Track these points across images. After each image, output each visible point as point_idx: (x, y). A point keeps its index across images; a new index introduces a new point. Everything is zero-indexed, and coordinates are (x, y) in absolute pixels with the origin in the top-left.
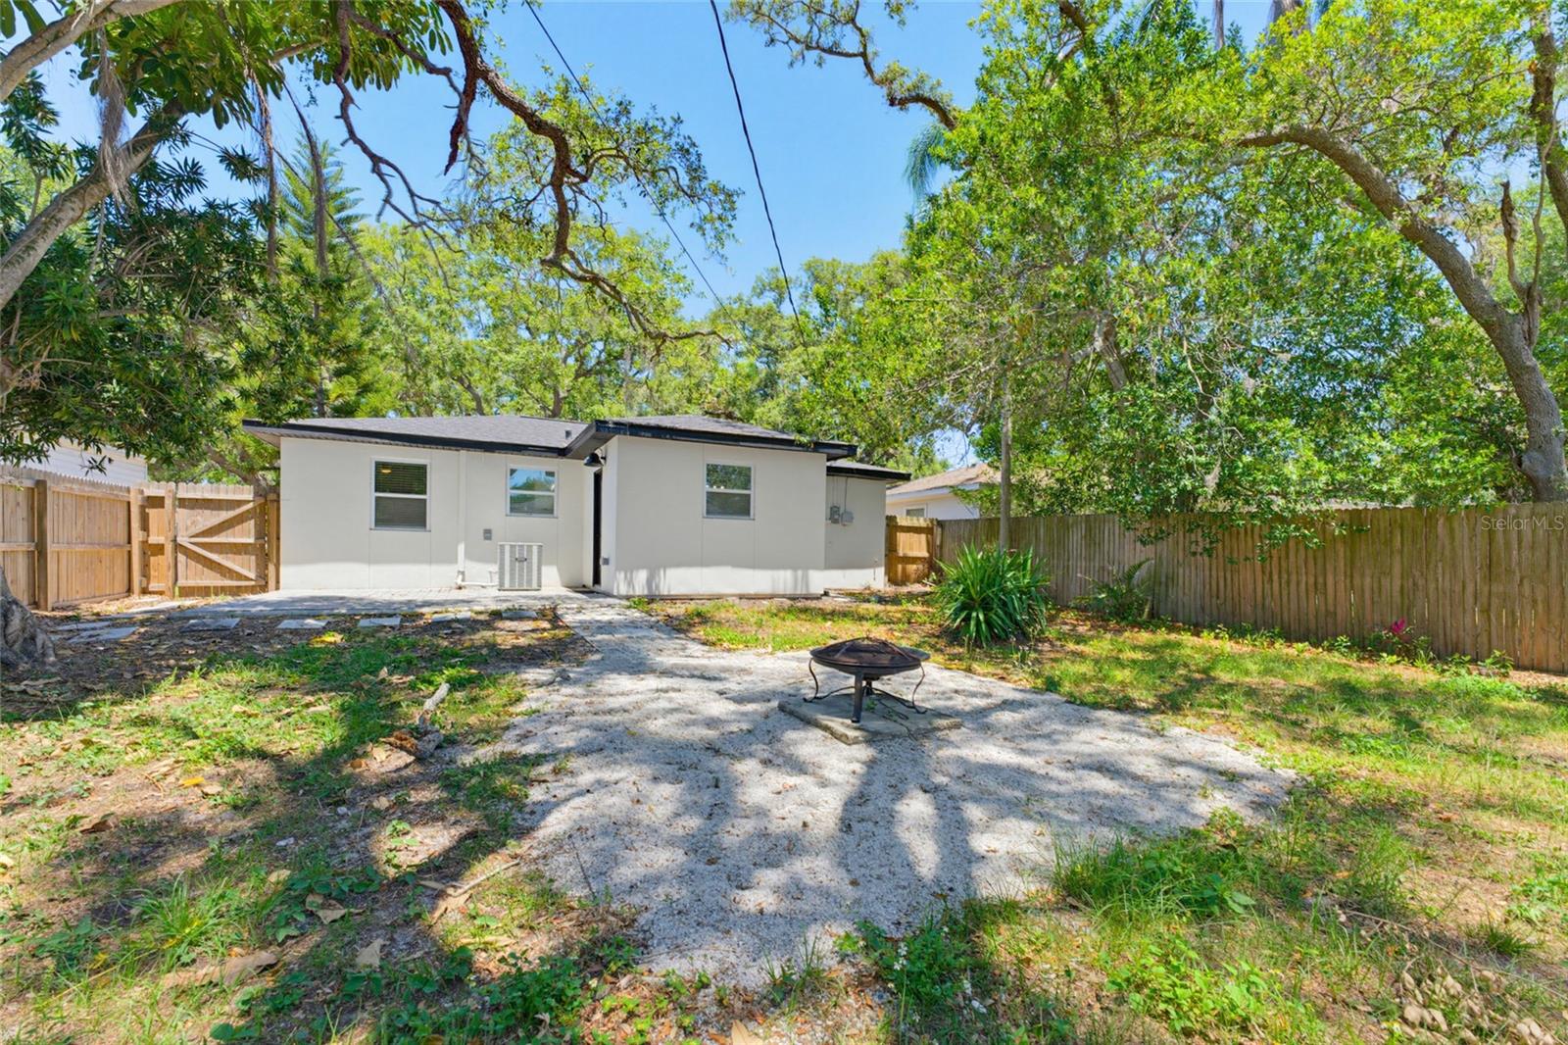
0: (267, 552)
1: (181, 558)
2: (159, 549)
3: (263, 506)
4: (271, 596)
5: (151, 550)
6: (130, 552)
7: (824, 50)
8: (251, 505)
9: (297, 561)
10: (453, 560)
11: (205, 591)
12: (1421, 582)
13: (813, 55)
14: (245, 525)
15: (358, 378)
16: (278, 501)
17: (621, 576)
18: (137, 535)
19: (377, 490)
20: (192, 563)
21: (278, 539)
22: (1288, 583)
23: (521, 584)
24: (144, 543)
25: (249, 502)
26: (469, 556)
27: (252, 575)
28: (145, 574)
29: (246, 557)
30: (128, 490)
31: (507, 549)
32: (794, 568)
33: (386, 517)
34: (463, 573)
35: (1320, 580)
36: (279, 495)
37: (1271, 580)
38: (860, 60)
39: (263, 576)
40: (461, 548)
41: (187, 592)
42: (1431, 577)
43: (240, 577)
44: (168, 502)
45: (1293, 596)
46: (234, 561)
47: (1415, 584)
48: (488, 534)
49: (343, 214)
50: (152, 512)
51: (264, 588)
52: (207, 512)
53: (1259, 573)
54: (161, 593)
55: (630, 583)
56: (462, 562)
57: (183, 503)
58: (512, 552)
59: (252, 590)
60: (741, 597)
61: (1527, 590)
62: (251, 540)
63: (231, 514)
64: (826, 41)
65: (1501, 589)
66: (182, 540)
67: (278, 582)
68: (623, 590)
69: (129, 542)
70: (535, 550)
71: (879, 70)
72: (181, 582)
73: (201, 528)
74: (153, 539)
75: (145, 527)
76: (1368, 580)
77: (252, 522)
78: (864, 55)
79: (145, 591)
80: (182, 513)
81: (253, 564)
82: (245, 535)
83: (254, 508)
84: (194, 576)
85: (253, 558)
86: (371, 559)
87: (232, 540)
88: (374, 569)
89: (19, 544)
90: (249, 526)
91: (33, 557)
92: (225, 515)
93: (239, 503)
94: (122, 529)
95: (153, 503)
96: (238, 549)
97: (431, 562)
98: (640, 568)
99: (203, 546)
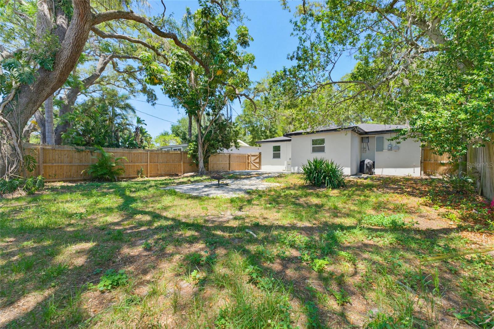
0: (260, 163)
4: (260, 170)
9: (264, 165)
10: (284, 165)
11: (254, 169)
19: (273, 151)
20: (253, 165)
24: (248, 162)
28: (248, 167)
33: (274, 157)
39: (260, 167)
40: (285, 162)
48: (290, 159)
59: (258, 169)
66: (252, 162)
72: (252, 168)
73: (254, 159)
75: (248, 160)
79: (248, 169)
80: (252, 157)
82: (257, 161)
83: (259, 156)
88: (273, 166)
89: (228, 162)
90: (258, 159)
91: (230, 164)
92: (256, 157)
93: (257, 155)
94: (245, 160)
95: (249, 156)
96: (257, 163)
97: (281, 165)
98: (296, 166)
99: (254, 162)
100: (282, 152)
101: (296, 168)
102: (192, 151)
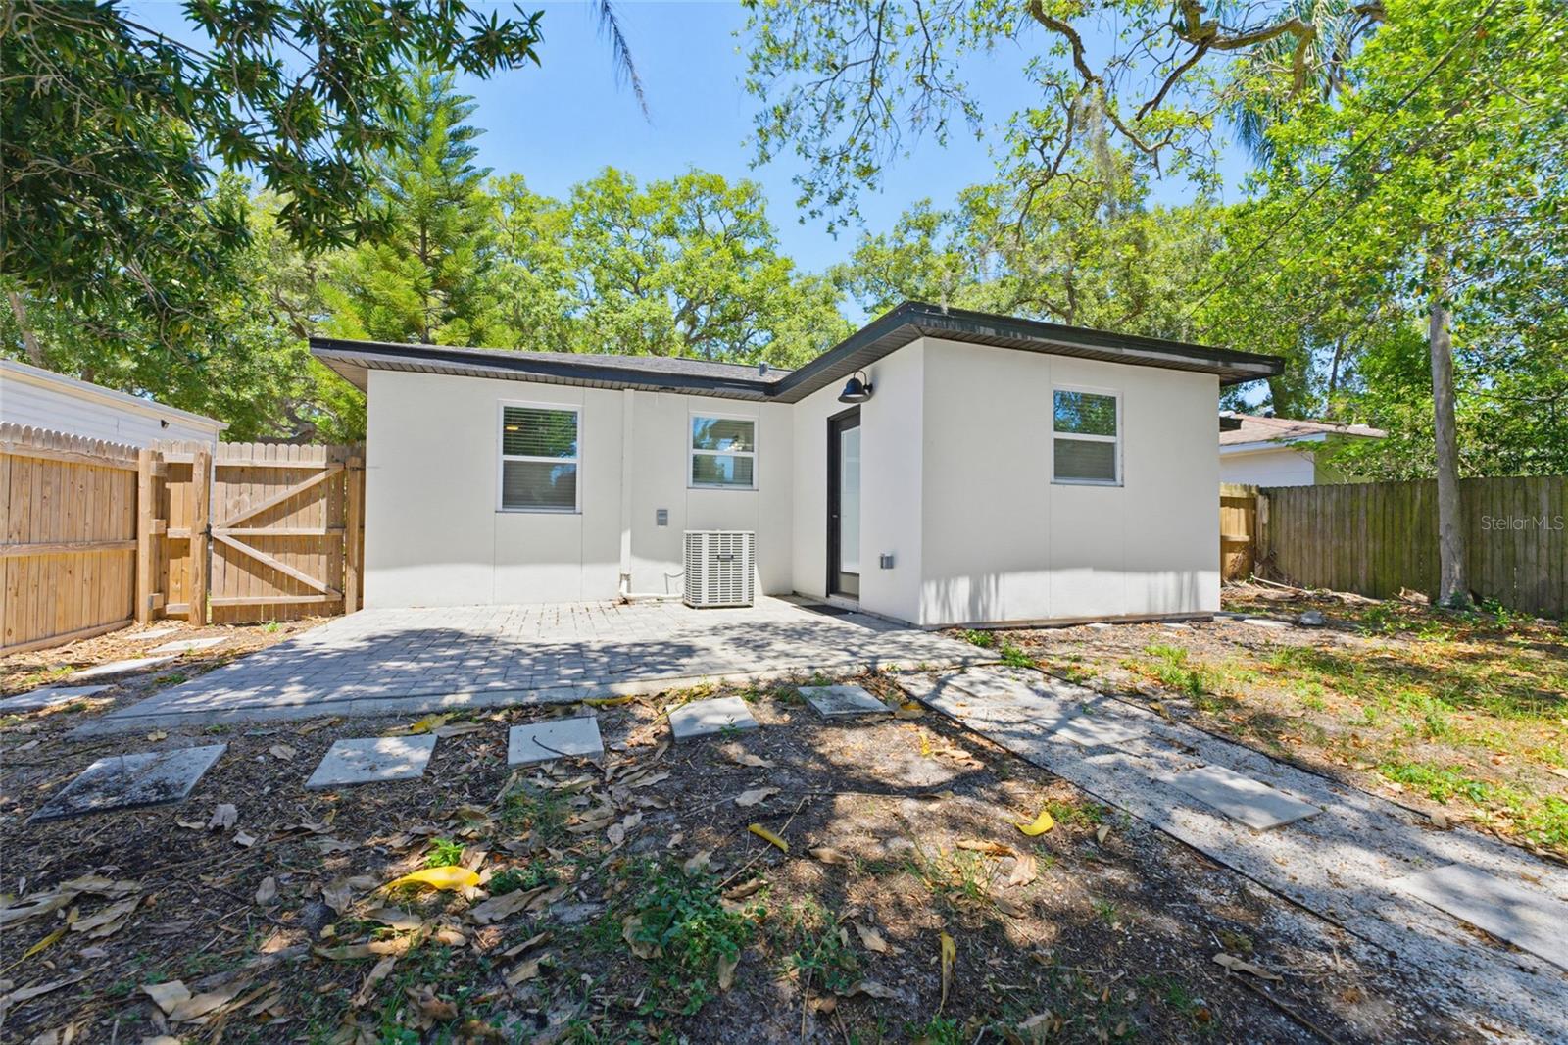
0: (344, 549)
1: (217, 560)
2: (182, 547)
3: (339, 479)
5: (169, 549)
6: (135, 554)
8: (322, 476)
9: (385, 565)
10: (615, 557)
11: (251, 613)
14: (314, 506)
15: (470, 320)
16: (363, 469)
17: (931, 590)
18: (148, 526)
19: (506, 451)
20: (232, 568)
21: (362, 527)
23: (725, 597)
24: (160, 538)
25: (320, 470)
26: (636, 550)
27: (322, 586)
28: (161, 587)
29: (314, 557)
30: (136, 453)
31: (705, 540)
32: (1178, 570)
33: (517, 493)
34: (627, 577)
36: (363, 461)
39: (337, 586)
40: (626, 538)
41: (224, 615)
43: (305, 589)
44: (198, 472)
46: (296, 565)
48: (662, 517)
49: (456, 127)
50: (175, 489)
51: (338, 610)
52: (258, 488)
54: (184, 618)
55: (945, 603)
56: (628, 562)
57: (225, 474)
58: (713, 545)
59: (321, 612)
60: (1106, 620)
62: (322, 531)
63: (294, 490)
66: (219, 532)
67: (360, 595)
68: (934, 617)
69: (135, 537)
70: (746, 540)
72: (217, 599)
73: (248, 511)
74: (176, 532)
75: (162, 511)
77: (323, 502)
79: (158, 616)
80: (218, 488)
81: (323, 568)
82: (313, 522)
83: (328, 480)
84: (233, 589)
85: (324, 558)
86: (498, 557)
87: (293, 531)
88: (503, 573)
90: (318, 509)
92: (284, 492)
93: (306, 473)
94: (125, 515)
95: (181, 472)
96: (303, 545)
97: (582, 561)
98: (959, 574)
99: (250, 540)
100: (588, 460)
101: (962, 589)
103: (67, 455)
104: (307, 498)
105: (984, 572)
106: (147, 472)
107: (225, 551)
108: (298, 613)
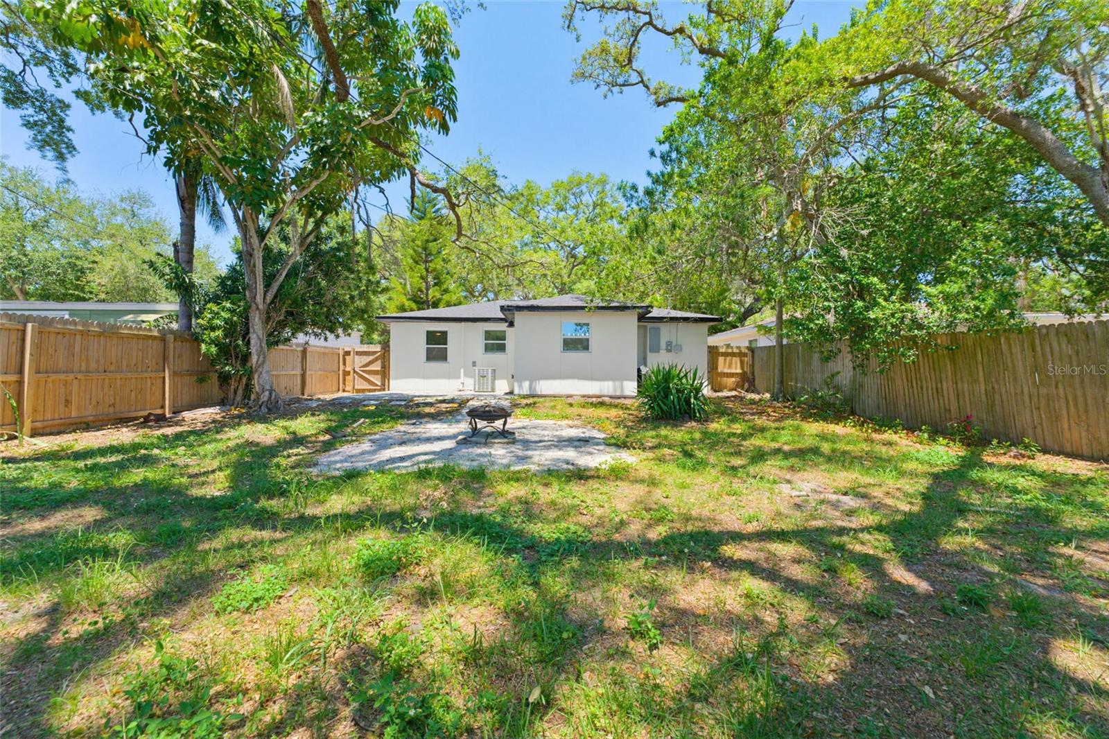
0: (385, 373)
1: (356, 376)
2: (349, 373)
3: (384, 354)
4: (387, 392)
5: (346, 373)
7: (620, 85)
9: (396, 378)
10: (459, 377)
11: (363, 391)
12: (996, 387)
13: (616, 89)
16: (389, 352)
17: (516, 384)
18: (342, 367)
19: (427, 343)
20: (360, 379)
21: (389, 368)
22: (922, 388)
23: (483, 389)
24: (344, 370)
25: (379, 352)
26: (466, 375)
27: (380, 383)
28: (344, 384)
29: (378, 376)
30: (339, 349)
32: (613, 379)
33: (431, 356)
34: (462, 383)
35: (939, 386)
36: (390, 349)
37: (912, 386)
38: (641, 85)
39: (383, 385)
40: (462, 371)
41: (358, 391)
42: (1002, 383)
43: (376, 384)
44: (352, 353)
45: (926, 399)
46: (374, 378)
47: (993, 388)
48: (474, 364)
50: (347, 358)
51: (384, 390)
52: (365, 357)
53: (905, 380)
54: (349, 391)
55: (521, 388)
56: (463, 378)
57: (358, 353)
59: (379, 390)
60: (583, 396)
61: (1061, 392)
62: (380, 369)
63: (374, 357)
64: (620, 80)
65: (1045, 391)
66: (357, 369)
67: (389, 386)
69: (339, 370)
70: (490, 371)
71: (653, 86)
72: (356, 387)
73: (363, 364)
74: (347, 369)
75: (344, 364)
76: (966, 386)
77: (380, 360)
78: (642, 81)
79: (344, 391)
80: (357, 357)
81: (380, 379)
82: (377, 366)
83: (381, 355)
84: (361, 385)
85: (380, 376)
86: (425, 376)
87: (373, 369)
88: (426, 381)
89: (298, 372)
90: (379, 362)
91: (303, 376)
92: (371, 358)
93: (376, 352)
94: (336, 365)
95: (348, 353)
96: (375, 373)
97: (449, 378)
98: (526, 380)
99: (364, 371)
100: (451, 347)
101: (526, 384)
102: (219, 333)
103: (327, 351)
104: (376, 359)
105: (533, 379)
106: (341, 353)
107: (357, 373)
108: (374, 390)
